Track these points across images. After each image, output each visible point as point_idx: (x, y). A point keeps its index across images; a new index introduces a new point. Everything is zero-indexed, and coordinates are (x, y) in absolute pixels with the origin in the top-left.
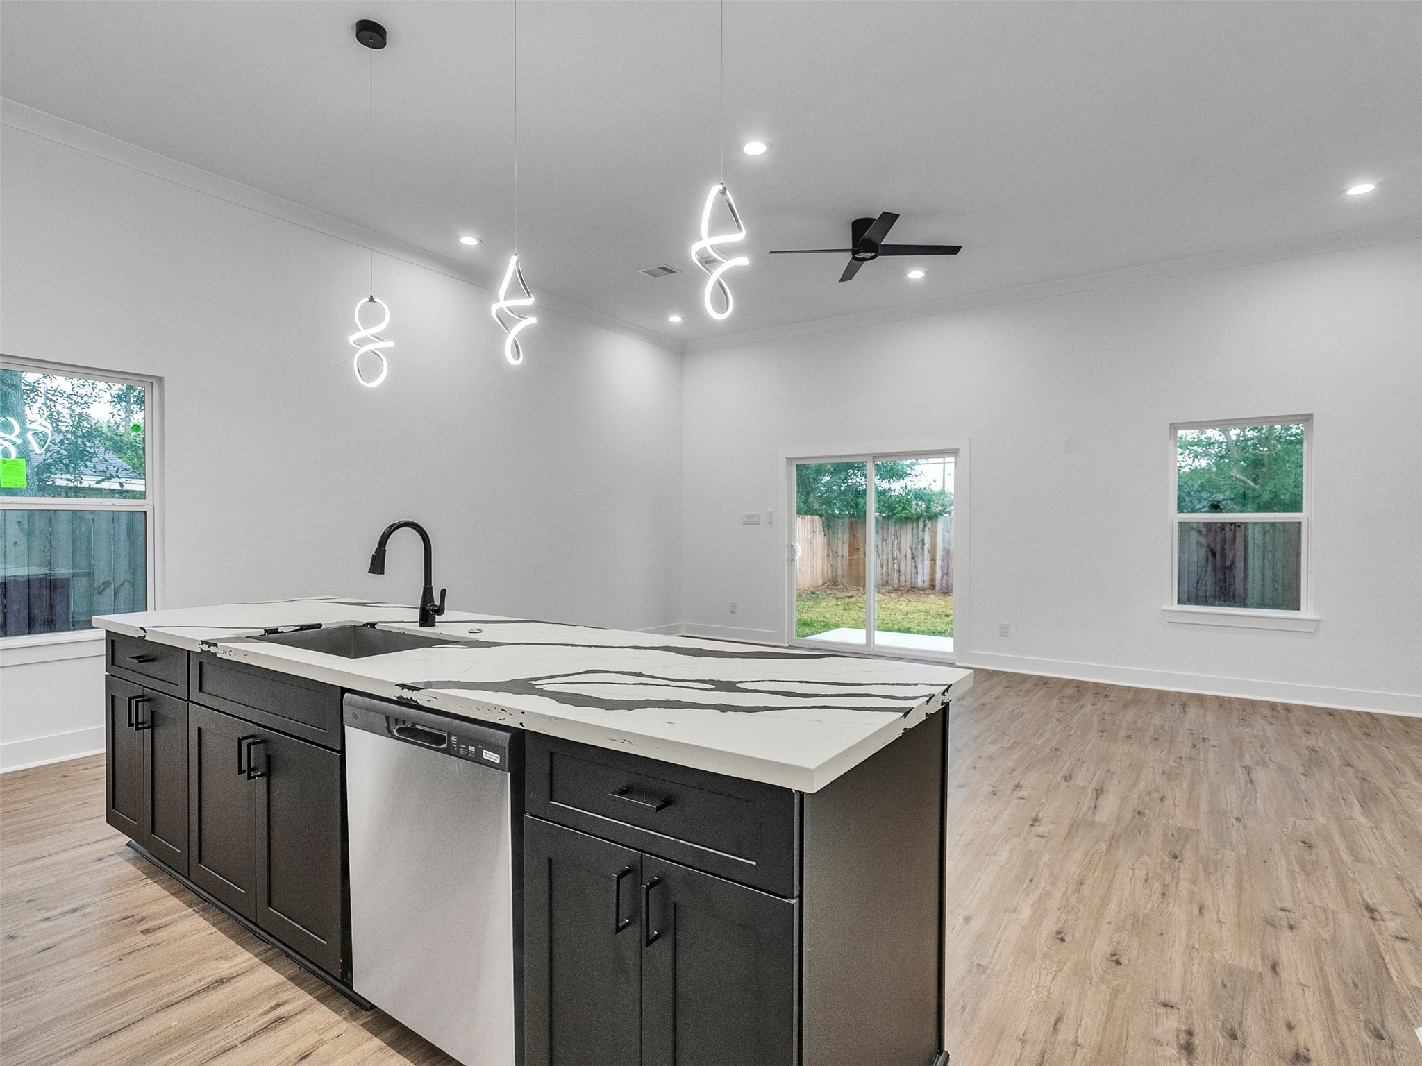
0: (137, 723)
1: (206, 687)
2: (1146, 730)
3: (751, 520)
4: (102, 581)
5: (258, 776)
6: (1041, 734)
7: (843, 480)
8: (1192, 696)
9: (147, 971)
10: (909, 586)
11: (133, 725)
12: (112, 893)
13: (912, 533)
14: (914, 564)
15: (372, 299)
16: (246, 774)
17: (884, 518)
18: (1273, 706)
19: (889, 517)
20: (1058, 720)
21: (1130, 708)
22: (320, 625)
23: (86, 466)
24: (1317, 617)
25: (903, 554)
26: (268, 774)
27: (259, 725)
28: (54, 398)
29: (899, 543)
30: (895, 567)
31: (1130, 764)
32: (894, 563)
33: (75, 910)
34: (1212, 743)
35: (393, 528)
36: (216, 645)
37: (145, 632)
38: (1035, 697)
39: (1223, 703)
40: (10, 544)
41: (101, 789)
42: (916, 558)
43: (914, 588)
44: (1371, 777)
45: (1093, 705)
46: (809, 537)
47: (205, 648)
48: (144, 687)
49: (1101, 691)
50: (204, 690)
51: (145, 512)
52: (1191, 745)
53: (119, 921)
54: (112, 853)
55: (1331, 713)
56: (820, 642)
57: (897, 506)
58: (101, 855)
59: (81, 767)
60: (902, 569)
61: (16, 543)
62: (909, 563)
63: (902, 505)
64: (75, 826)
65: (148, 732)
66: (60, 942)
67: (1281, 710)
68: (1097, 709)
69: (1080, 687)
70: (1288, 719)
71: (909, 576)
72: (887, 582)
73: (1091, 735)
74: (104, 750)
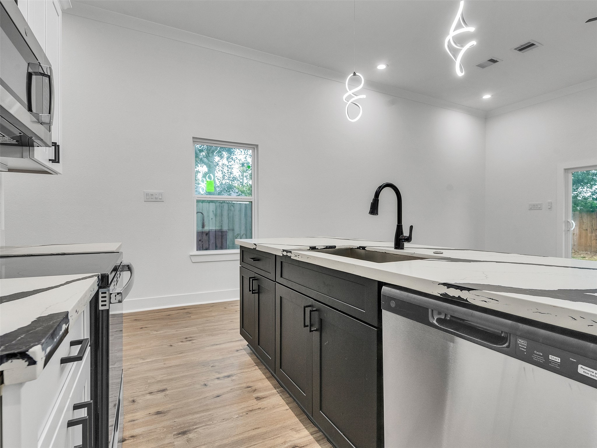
0: (253, 290)
1: (284, 275)
3: (534, 207)
4: (237, 234)
5: (315, 330)
9: (259, 426)
11: (251, 291)
12: (243, 371)
15: (355, 74)
16: (308, 328)
22: (335, 247)
23: (232, 191)
26: (320, 330)
27: (314, 300)
28: (223, 167)
33: (229, 376)
35: (381, 188)
36: (291, 252)
37: (256, 246)
40: (210, 219)
41: (238, 316)
47: (285, 253)
48: (255, 273)
50: (283, 276)
51: (252, 202)
53: (246, 388)
54: (242, 348)
58: (238, 348)
59: (231, 305)
61: (212, 219)
64: (229, 331)
65: (257, 295)
66: (223, 394)
74: (239, 299)
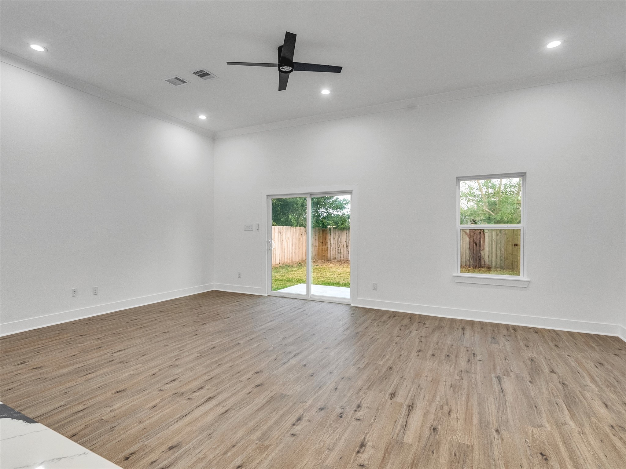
2: (443, 349)
3: (248, 228)
6: (384, 356)
7: (315, 210)
8: (467, 321)
10: (345, 260)
13: (347, 235)
14: (347, 250)
17: (334, 228)
18: (507, 327)
19: (336, 228)
20: (396, 343)
21: (436, 332)
24: (529, 280)
25: (343, 245)
29: (341, 240)
30: (339, 251)
31: (432, 379)
32: (338, 249)
34: (479, 357)
38: (388, 326)
39: (483, 325)
42: (348, 247)
43: (347, 261)
44: (567, 381)
45: (417, 331)
46: (299, 237)
49: (422, 319)
52: (467, 360)
55: (536, 331)
56: (282, 293)
57: (339, 222)
60: (342, 252)
62: (345, 249)
63: (342, 222)
67: (511, 330)
68: (418, 334)
69: (411, 317)
70: (516, 337)
71: (345, 255)
72: (335, 258)
73: (412, 354)
